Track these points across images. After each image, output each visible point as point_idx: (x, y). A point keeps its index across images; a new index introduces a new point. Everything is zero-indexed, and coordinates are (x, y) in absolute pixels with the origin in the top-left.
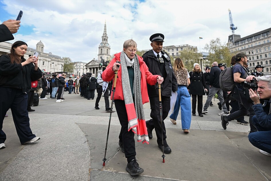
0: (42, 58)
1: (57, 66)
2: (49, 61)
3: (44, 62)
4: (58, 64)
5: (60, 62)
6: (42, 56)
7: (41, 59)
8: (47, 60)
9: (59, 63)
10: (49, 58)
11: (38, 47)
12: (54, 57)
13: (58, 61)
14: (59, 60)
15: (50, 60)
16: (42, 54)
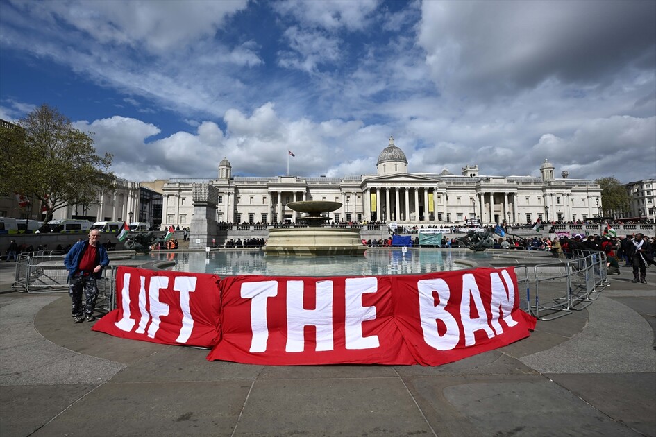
0: (554, 191)
1: (586, 200)
2: (568, 195)
3: (558, 198)
4: (588, 197)
5: (591, 191)
6: (553, 188)
7: (553, 193)
8: (564, 193)
9: (590, 194)
10: (567, 189)
11: (545, 172)
12: (577, 183)
13: (587, 191)
14: (589, 187)
15: (569, 191)
16: (552, 184)
